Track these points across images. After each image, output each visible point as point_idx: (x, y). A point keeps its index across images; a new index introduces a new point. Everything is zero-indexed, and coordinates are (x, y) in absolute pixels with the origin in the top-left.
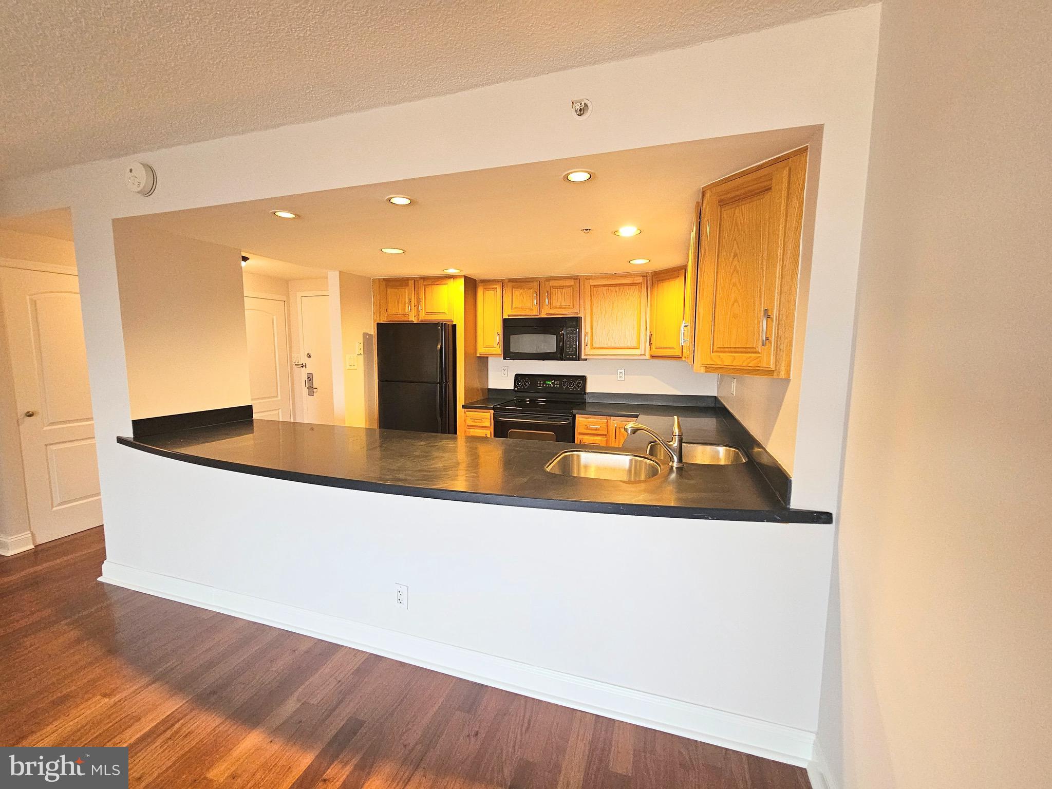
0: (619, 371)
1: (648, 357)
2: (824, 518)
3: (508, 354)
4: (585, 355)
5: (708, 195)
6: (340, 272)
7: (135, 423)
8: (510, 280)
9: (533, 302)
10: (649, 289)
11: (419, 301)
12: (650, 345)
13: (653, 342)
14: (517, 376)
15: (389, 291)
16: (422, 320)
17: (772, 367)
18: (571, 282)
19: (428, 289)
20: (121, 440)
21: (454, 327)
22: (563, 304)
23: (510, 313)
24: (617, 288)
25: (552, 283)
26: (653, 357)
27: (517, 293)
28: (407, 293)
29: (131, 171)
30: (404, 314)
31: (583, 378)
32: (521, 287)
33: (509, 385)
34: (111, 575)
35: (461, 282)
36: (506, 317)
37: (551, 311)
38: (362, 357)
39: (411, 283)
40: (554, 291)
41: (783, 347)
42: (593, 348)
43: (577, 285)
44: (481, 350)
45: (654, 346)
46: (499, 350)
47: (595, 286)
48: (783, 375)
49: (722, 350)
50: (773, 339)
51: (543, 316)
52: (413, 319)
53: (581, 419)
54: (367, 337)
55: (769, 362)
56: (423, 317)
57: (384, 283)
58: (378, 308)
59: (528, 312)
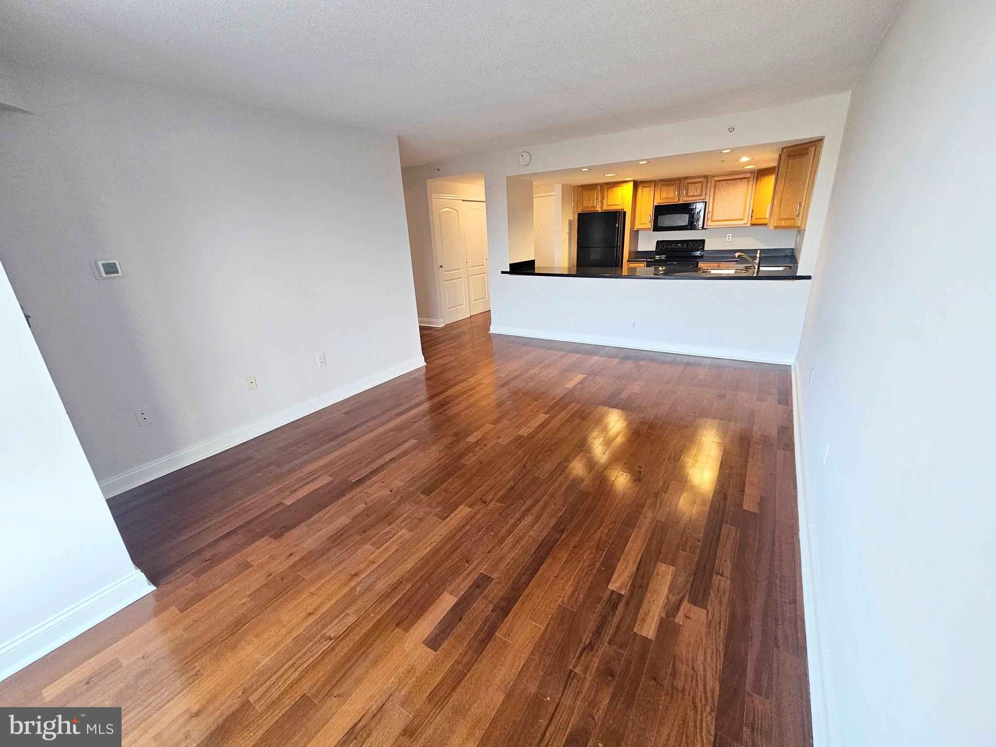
0: (728, 235)
1: (749, 225)
2: (809, 278)
3: (657, 228)
4: (707, 226)
5: (784, 151)
6: (562, 185)
7: (511, 265)
8: (661, 181)
9: (675, 192)
10: (755, 180)
11: (603, 198)
12: (752, 217)
13: (754, 215)
14: (658, 242)
15: (584, 192)
16: (605, 210)
17: (799, 225)
18: (702, 179)
19: (610, 191)
20: (503, 272)
21: (625, 213)
22: (695, 194)
23: (659, 202)
24: (733, 182)
25: (689, 181)
26: (752, 225)
27: (664, 188)
28: (596, 194)
29: (522, 156)
30: (593, 207)
31: (703, 241)
32: (668, 185)
33: (653, 248)
34: (494, 329)
35: (631, 184)
36: (656, 204)
37: (687, 199)
38: (568, 234)
39: (599, 187)
40: (690, 186)
41: (804, 217)
42: (712, 221)
43: (706, 181)
44: (637, 226)
45: (753, 218)
46: (650, 226)
47: (718, 181)
48: (803, 228)
49: (782, 219)
50: (801, 214)
51: (681, 202)
52: (599, 209)
53: (701, 265)
54: (570, 222)
55: (798, 223)
56: (605, 208)
57: (581, 188)
58: (576, 203)
59: (671, 200)
